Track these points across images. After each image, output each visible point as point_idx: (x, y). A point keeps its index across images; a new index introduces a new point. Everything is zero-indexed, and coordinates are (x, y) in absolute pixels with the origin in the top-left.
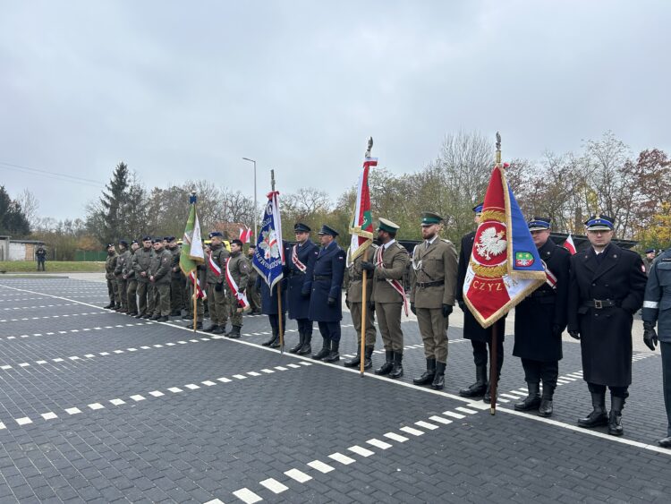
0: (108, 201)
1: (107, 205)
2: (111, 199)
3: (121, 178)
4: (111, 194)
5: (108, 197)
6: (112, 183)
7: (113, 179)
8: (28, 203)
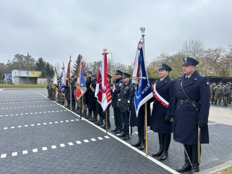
0: (75, 66)
1: (75, 68)
2: (76, 66)
3: (79, 59)
4: (76, 64)
5: (75, 65)
6: (77, 61)
7: (77, 59)
8: (58, 67)
